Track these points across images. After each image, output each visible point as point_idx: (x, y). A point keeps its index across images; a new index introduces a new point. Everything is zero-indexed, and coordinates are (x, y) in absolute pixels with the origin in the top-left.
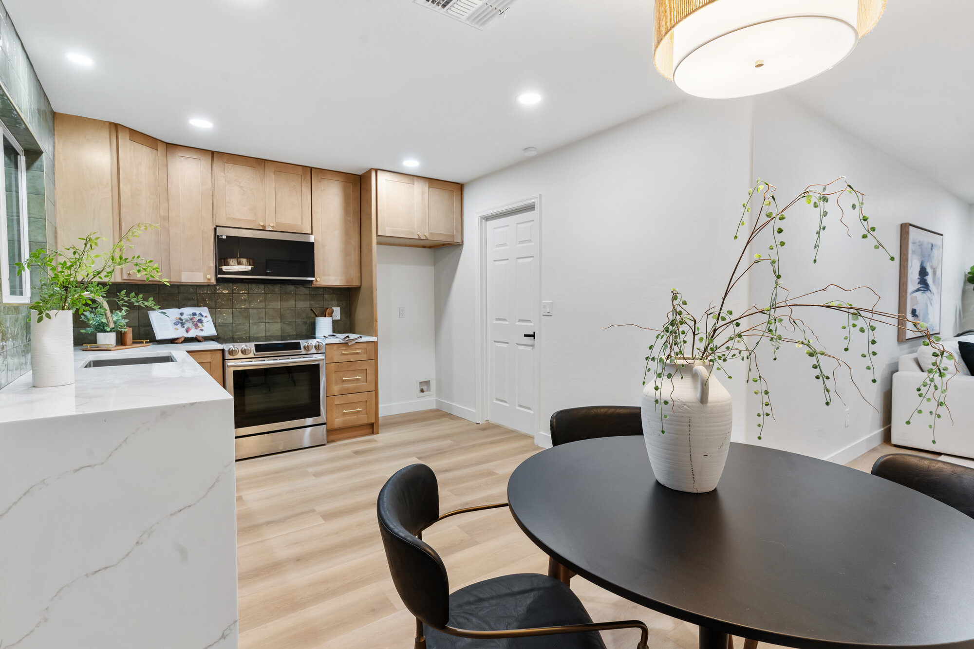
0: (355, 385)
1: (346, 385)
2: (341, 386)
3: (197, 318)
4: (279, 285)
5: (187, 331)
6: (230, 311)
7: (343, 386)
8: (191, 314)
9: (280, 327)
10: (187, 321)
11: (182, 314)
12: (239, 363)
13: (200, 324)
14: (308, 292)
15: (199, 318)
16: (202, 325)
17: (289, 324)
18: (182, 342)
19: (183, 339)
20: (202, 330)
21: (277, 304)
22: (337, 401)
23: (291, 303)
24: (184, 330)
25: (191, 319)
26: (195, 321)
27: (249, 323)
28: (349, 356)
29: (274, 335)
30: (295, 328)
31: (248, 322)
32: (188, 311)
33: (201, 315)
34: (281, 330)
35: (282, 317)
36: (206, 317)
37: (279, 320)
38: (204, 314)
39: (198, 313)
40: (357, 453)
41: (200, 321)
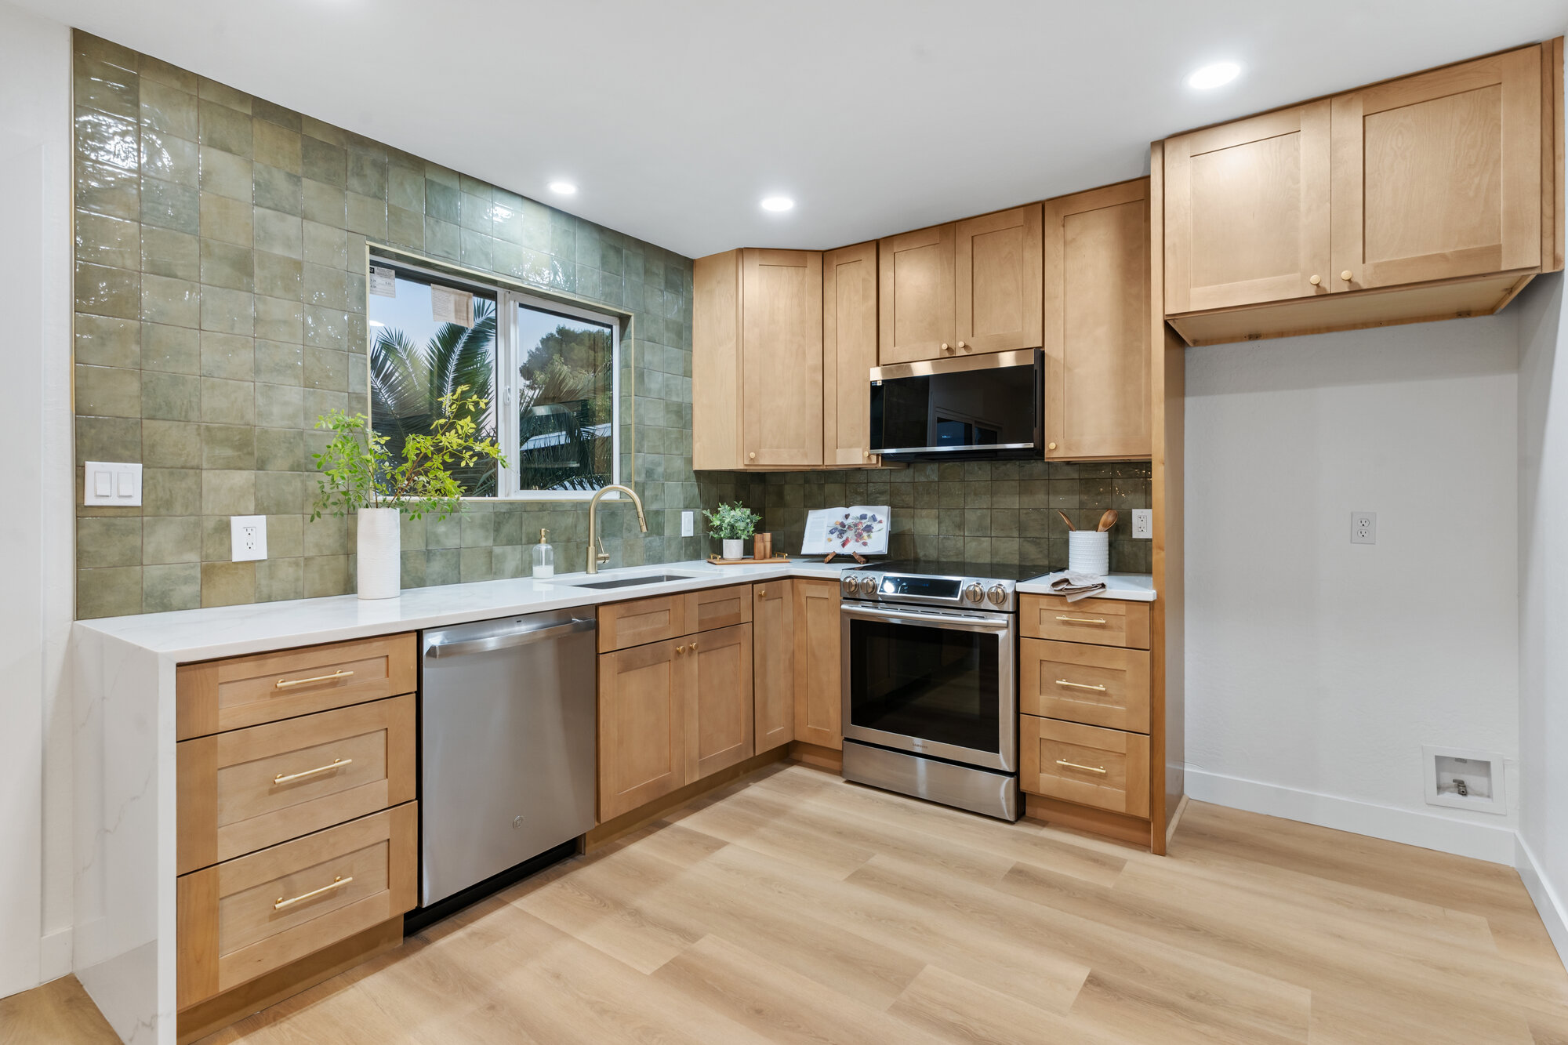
0: (1095, 704)
1: (1068, 700)
2: (1056, 698)
3: (865, 523)
4: (1018, 463)
5: (844, 545)
6: (935, 512)
7: (1063, 699)
8: (859, 516)
9: (1016, 547)
10: (849, 527)
11: (847, 517)
12: (858, 608)
13: (865, 534)
14: (1076, 476)
15: (869, 523)
16: (869, 536)
17: (1035, 541)
18: (830, 562)
19: (830, 557)
20: (865, 544)
21: (1013, 502)
22: (1046, 730)
23: (1039, 499)
24: (839, 541)
25: (856, 525)
26: (859, 529)
27: (964, 536)
28: (1077, 629)
29: (1006, 563)
30: (1046, 552)
31: (962, 534)
32: (856, 511)
33: (874, 518)
34: (1020, 554)
35: (1022, 528)
36: (880, 522)
37: (1016, 534)
38: (879, 518)
39: (869, 514)
40: (1020, 876)
41: (869, 529)
